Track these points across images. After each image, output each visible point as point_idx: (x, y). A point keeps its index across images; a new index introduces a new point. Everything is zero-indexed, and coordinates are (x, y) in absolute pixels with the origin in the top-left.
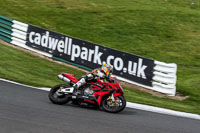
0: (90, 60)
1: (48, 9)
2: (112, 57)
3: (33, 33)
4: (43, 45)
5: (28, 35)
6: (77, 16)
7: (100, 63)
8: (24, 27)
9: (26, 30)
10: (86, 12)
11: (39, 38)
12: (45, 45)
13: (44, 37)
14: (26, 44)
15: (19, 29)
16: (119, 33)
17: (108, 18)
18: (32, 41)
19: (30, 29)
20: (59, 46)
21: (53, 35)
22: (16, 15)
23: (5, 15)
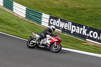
0: (81, 33)
1: (59, 7)
2: (92, 32)
3: (52, 20)
4: (57, 25)
5: (49, 21)
6: (74, 11)
7: (86, 34)
8: (48, 16)
9: (48, 18)
10: (78, 9)
11: (55, 22)
12: (58, 26)
13: (57, 21)
14: (49, 25)
15: (45, 18)
16: (96, 19)
17: (90, 12)
18: (51, 24)
19: (51, 18)
20: (65, 26)
21: (62, 20)
22: (44, 10)
23: (38, 11)
